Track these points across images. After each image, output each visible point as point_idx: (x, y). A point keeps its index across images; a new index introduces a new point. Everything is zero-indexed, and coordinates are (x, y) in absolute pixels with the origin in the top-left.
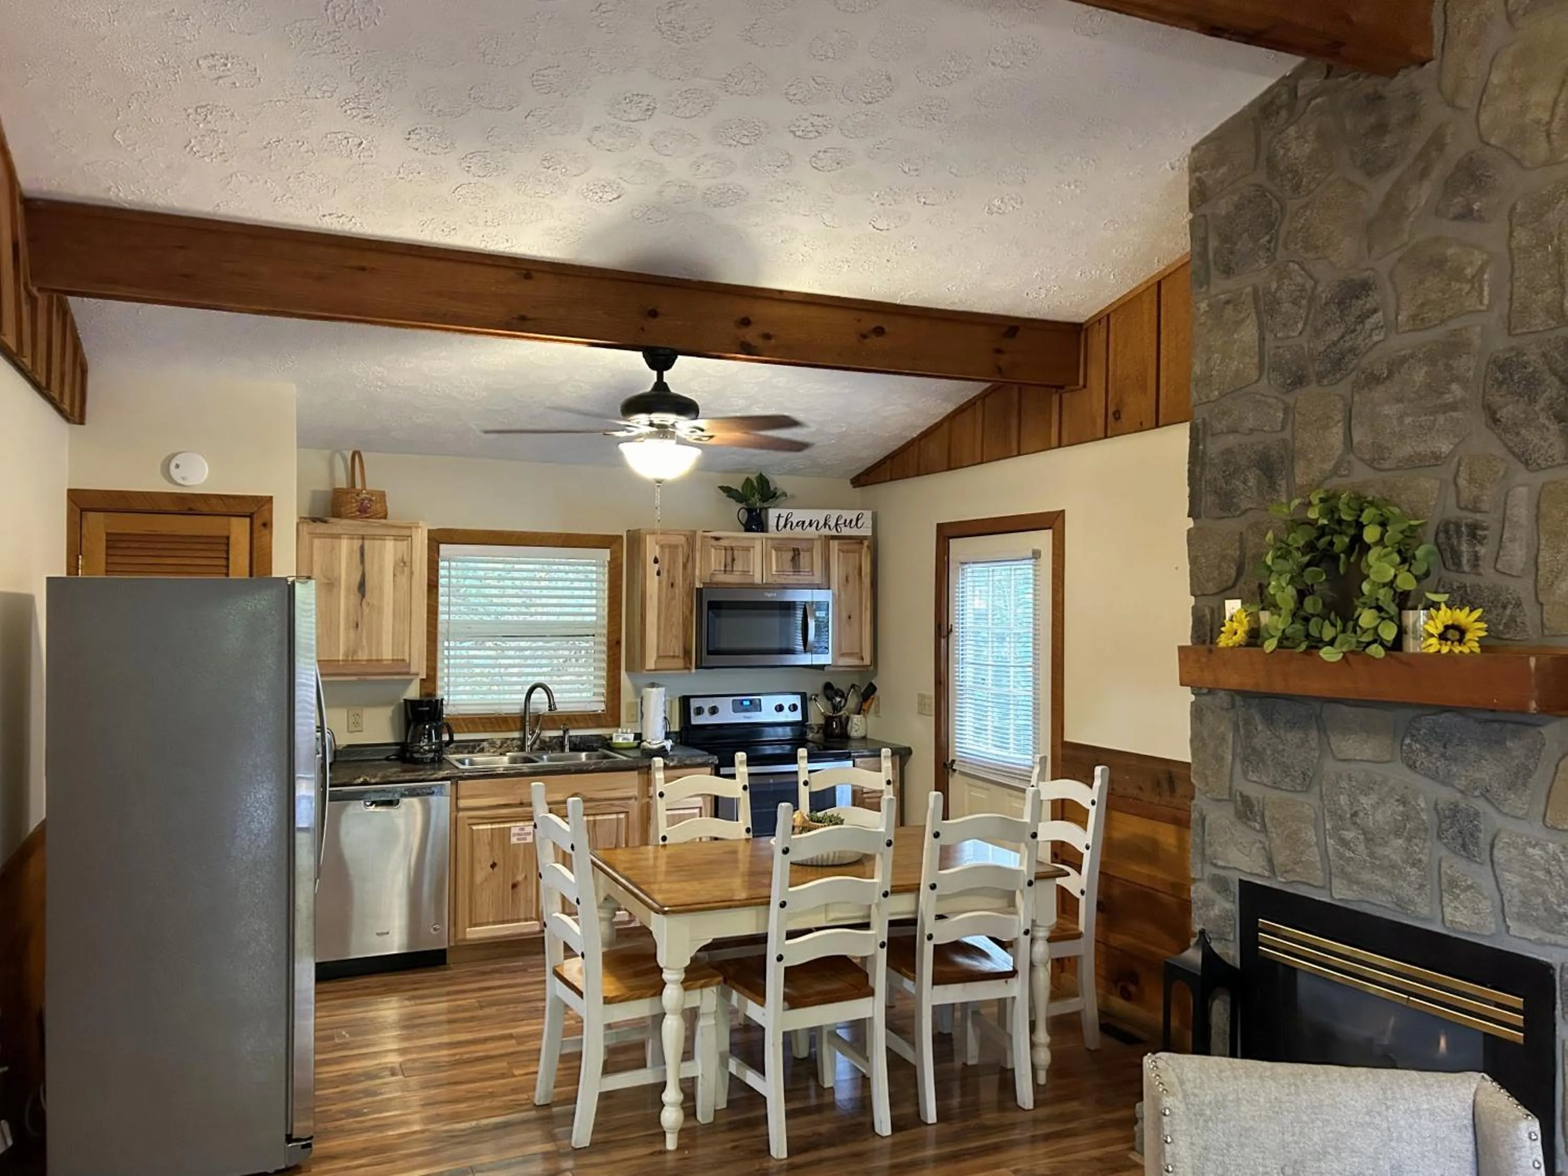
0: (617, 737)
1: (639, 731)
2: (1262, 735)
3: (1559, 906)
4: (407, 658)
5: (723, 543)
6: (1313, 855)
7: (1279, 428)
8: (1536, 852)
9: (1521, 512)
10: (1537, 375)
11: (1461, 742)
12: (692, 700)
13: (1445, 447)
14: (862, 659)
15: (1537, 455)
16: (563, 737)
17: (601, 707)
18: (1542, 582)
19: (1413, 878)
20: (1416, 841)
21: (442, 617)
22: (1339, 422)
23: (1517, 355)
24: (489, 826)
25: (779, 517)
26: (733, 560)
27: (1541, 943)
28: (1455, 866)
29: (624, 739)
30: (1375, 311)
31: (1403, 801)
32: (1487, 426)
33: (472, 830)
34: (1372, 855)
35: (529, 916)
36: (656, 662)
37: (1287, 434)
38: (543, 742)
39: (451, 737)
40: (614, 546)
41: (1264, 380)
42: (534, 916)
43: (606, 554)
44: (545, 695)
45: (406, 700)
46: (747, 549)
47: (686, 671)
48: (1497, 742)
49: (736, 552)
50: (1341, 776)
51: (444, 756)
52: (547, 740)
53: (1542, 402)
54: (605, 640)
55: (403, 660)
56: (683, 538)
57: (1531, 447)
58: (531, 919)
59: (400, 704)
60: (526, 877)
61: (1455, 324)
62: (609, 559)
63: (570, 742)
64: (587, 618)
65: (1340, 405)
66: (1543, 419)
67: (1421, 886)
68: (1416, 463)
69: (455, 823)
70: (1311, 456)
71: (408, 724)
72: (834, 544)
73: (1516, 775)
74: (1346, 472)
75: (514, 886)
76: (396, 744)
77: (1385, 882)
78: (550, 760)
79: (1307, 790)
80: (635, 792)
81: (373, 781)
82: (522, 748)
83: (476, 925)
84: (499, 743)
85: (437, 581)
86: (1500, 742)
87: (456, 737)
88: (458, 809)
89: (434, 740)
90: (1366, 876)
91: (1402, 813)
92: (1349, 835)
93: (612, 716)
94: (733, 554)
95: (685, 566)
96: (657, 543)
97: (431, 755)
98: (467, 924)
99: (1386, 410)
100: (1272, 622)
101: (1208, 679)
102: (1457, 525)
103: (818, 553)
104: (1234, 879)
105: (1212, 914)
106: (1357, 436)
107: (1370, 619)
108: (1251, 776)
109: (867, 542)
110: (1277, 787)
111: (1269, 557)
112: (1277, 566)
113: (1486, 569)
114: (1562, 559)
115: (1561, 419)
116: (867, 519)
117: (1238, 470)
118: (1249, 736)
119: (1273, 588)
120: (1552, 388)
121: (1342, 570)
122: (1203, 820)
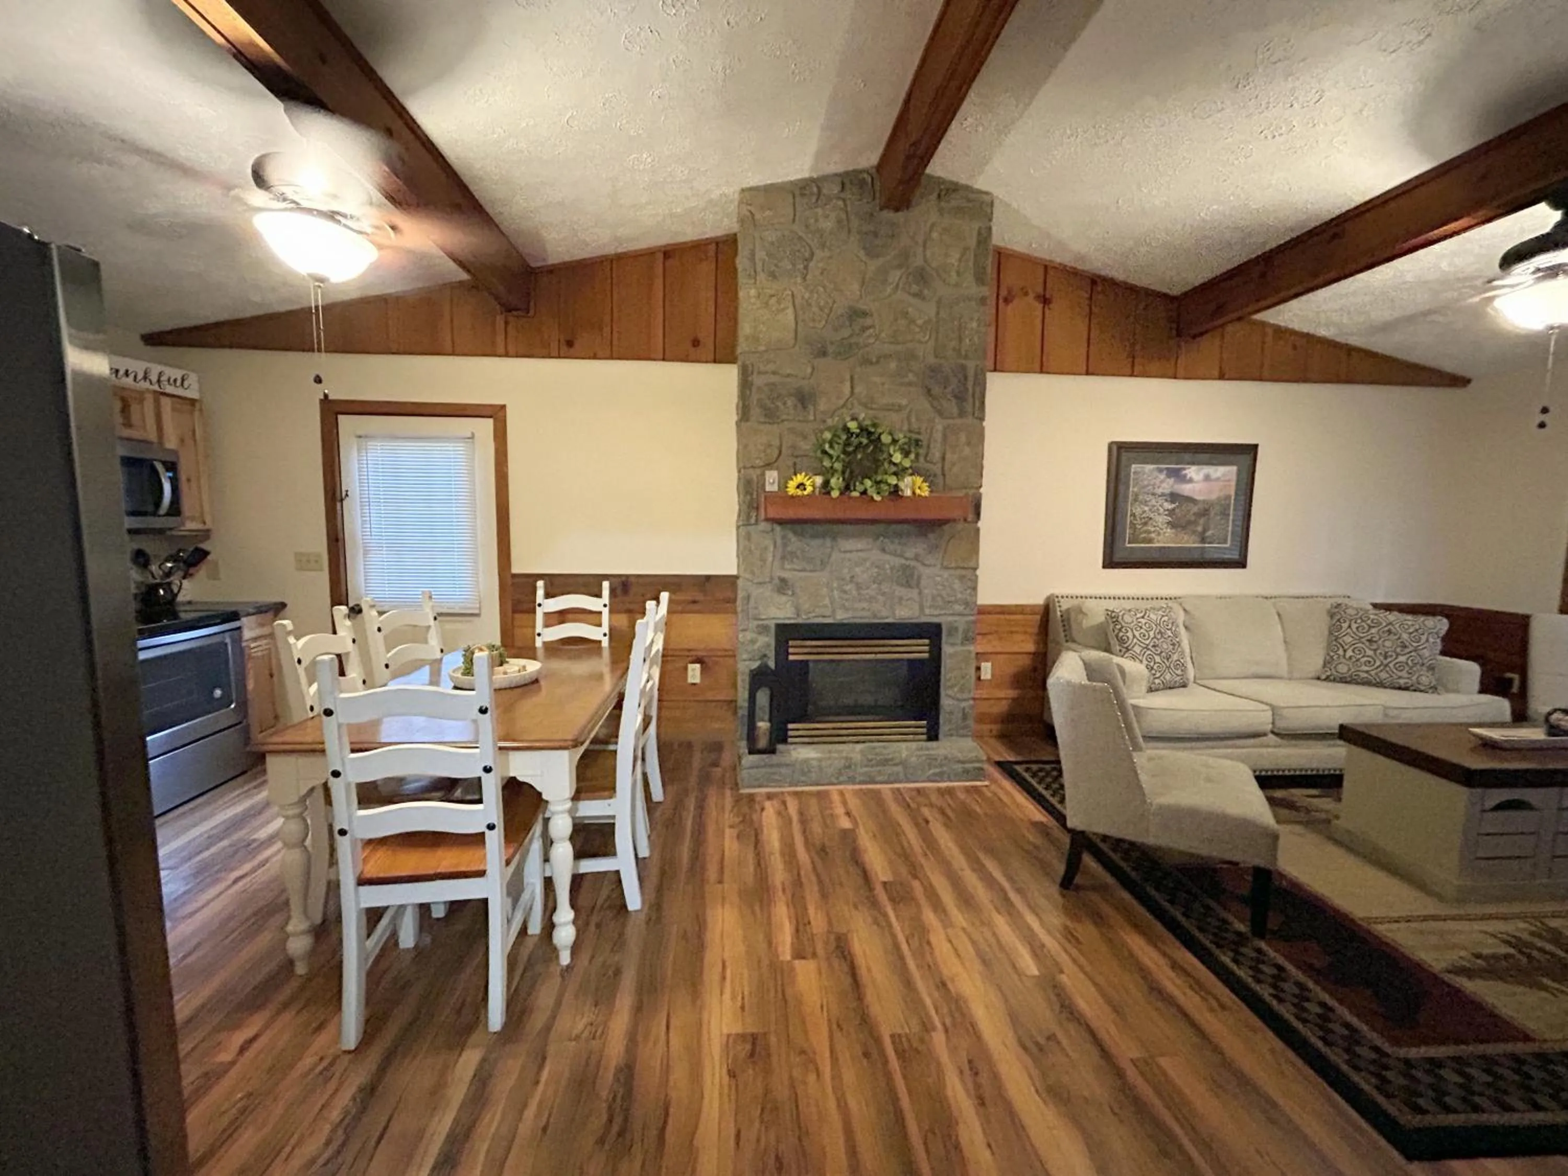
2: (795, 543)
3: (948, 598)
6: (826, 601)
7: (808, 378)
8: (938, 579)
9: (938, 436)
10: (948, 377)
11: (908, 536)
13: (904, 402)
15: (946, 412)
18: (946, 466)
19: (881, 601)
20: (884, 584)
22: (847, 380)
23: (939, 366)
27: (937, 616)
28: (900, 591)
30: (870, 327)
31: (878, 567)
32: (924, 395)
34: (860, 595)
37: (813, 381)
41: (797, 348)
48: (924, 536)
50: (844, 559)
53: (949, 389)
57: (944, 408)
61: (910, 345)
65: (848, 372)
66: (949, 397)
67: (885, 604)
68: (890, 408)
70: (830, 395)
72: (164, 401)
73: (932, 548)
74: (852, 407)
77: (867, 606)
79: (822, 570)
86: (926, 535)
90: (857, 605)
91: (877, 573)
92: (847, 588)
99: (874, 379)
100: (833, 481)
101: (790, 514)
102: (910, 439)
103: (149, 405)
104: (772, 624)
105: (756, 647)
106: (857, 390)
107: (893, 480)
108: (787, 566)
109: (197, 405)
110: (804, 570)
111: (827, 446)
112: (831, 452)
113: (922, 459)
114: (956, 456)
115: (956, 397)
116: (192, 379)
117: (779, 396)
118: (785, 545)
119: (827, 463)
120: (954, 384)
121: (859, 456)
122: (749, 596)
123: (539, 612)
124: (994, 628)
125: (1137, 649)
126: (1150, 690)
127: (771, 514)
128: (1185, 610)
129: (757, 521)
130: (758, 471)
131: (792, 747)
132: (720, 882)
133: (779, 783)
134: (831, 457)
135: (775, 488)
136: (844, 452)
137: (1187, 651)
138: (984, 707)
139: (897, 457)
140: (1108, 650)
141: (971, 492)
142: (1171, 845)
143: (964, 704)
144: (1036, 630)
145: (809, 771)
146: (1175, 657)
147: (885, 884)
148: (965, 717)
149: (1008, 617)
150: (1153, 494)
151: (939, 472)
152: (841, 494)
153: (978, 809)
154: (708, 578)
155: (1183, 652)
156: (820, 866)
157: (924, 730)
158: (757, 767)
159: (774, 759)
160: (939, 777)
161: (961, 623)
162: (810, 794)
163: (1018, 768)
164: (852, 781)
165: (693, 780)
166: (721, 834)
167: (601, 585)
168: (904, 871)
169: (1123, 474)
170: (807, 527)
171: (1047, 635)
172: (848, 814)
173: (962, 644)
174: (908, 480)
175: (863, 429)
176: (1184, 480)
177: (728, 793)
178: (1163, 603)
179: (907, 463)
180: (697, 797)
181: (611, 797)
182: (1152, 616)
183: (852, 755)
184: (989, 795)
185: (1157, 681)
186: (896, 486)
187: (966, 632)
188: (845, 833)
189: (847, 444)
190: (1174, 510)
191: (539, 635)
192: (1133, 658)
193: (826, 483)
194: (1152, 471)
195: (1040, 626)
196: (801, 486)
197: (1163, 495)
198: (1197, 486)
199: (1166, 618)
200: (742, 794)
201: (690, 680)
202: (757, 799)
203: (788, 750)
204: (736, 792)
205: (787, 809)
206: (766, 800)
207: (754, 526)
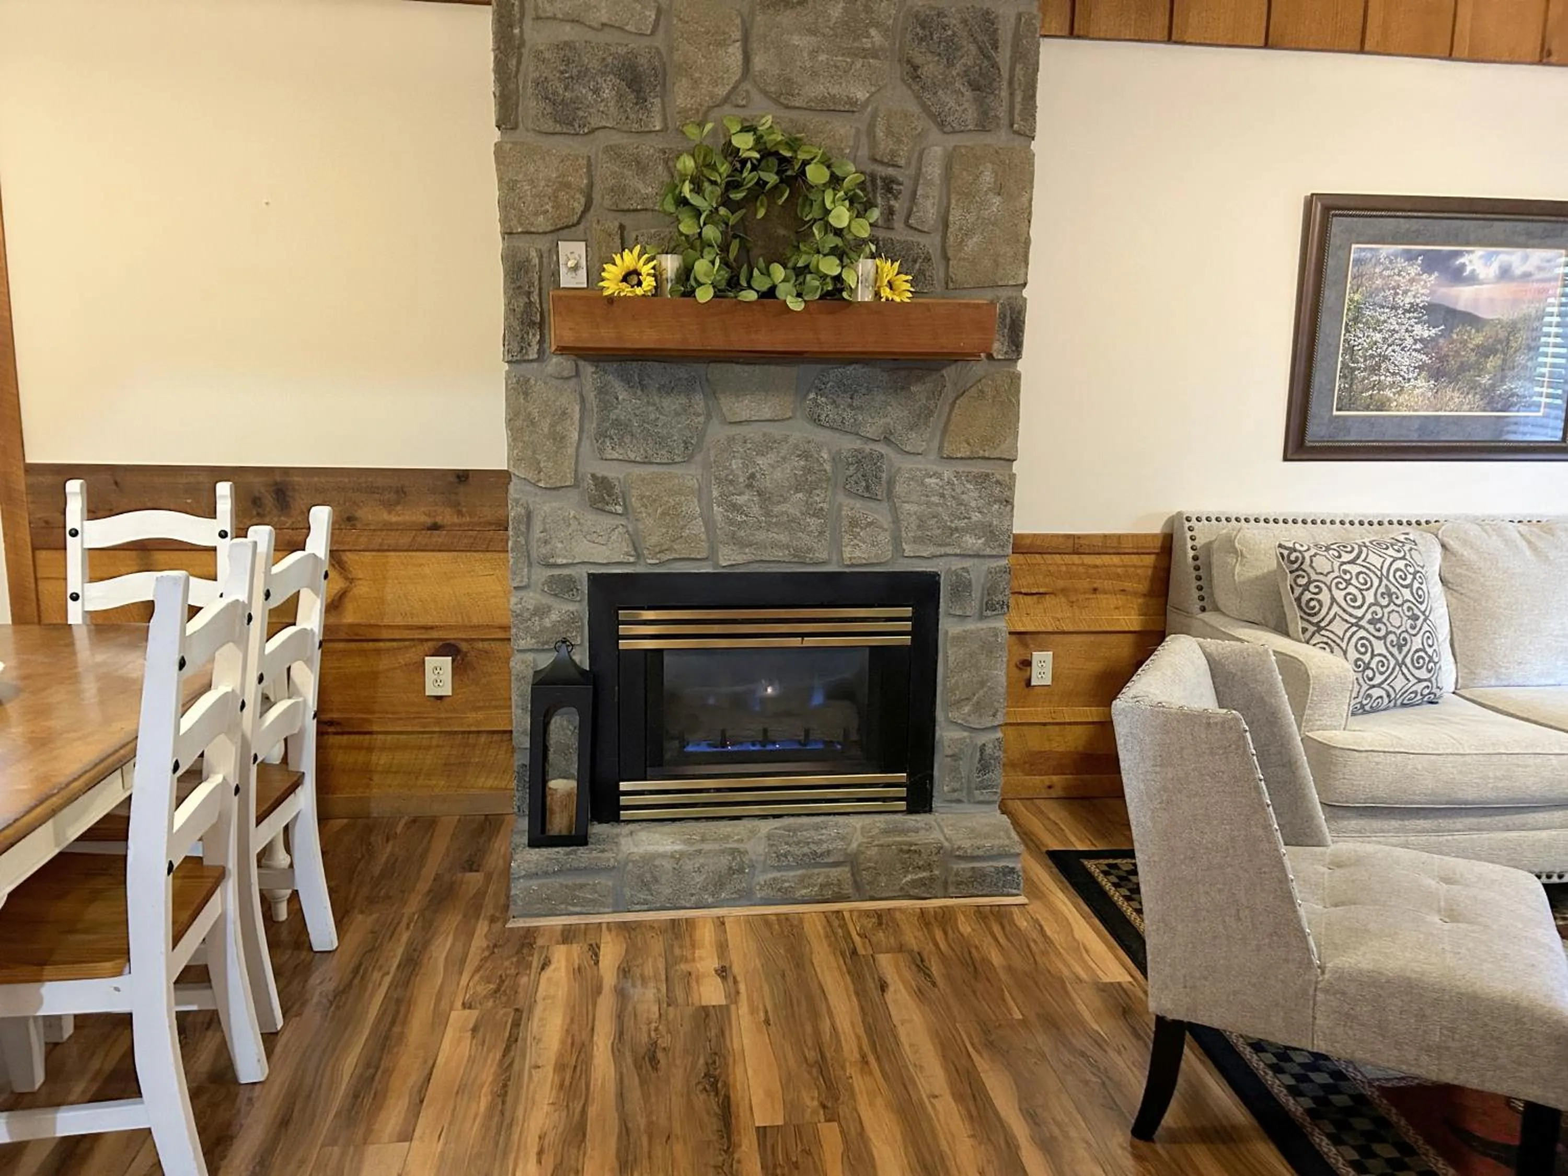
2: (627, 402)
3: (952, 521)
6: (697, 528)
7: (649, 32)
8: (932, 481)
9: (934, 171)
10: (956, 39)
11: (869, 390)
13: (861, 95)
15: (952, 118)
18: (951, 239)
19: (813, 528)
20: (817, 492)
22: (735, 41)
23: (938, 15)
27: (929, 558)
28: (851, 507)
31: (806, 455)
32: (903, 80)
34: (768, 514)
37: (659, 41)
48: (903, 388)
50: (734, 439)
53: (959, 67)
57: (946, 109)
65: (738, 21)
66: (958, 85)
67: (821, 533)
68: (829, 107)
70: (697, 75)
73: (919, 415)
74: (744, 102)
77: (784, 538)
79: (688, 460)
86: (905, 389)
90: (761, 536)
91: (803, 468)
92: (741, 500)
99: (796, 40)
100: (701, 267)
101: (606, 337)
102: (873, 177)
104: (581, 574)
105: (547, 622)
106: (759, 62)
107: (830, 267)
108: (610, 454)
110: (647, 462)
111: (686, 189)
112: (695, 200)
113: (898, 224)
114: (971, 218)
115: (975, 87)
117: (584, 73)
118: (606, 407)
119: (687, 227)
120: (969, 56)
121: (761, 213)
122: (529, 515)
123: (74, 546)
124: (1061, 583)
125: (1338, 627)
126: (1361, 710)
127: (569, 338)
128: (1443, 546)
129: (541, 352)
130: (543, 243)
131: (626, 829)
132: (406, 1136)
133: (594, 906)
134: (698, 213)
135: (581, 280)
136: (726, 202)
137: (1443, 633)
138: (1035, 741)
139: (841, 216)
140: (1282, 629)
141: (1004, 294)
142: (1359, 1055)
143: (982, 739)
144: (1143, 587)
145: (656, 880)
146: (1417, 643)
147: (762, 1132)
148: (984, 767)
149: (1088, 560)
150: (1394, 308)
151: (936, 255)
152: (719, 294)
153: (996, 958)
155: (1431, 634)
156: (635, 1094)
157: (903, 792)
158: (546, 874)
159: (582, 855)
160: (924, 889)
161: (978, 572)
162: (650, 926)
163: (1090, 865)
164: (745, 897)
165: (414, 904)
166: (439, 1021)
167: (212, 490)
168: (810, 1101)
169: (1331, 263)
170: (654, 368)
171: (1165, 593)
172: (723, 972)
173: (982, 618)
174: (865, 266)
175: (767, 153)
176: (1458, 276)
177: (482, 928)
178: (1398, 533)
179: (862, 230)
180: (411, 940)
181: (120, 974)
182: (1375, 560)
183: (747, 846)
184: (1023, 924)
185: (1376, 692)
186: (838, 279)
187: (991, 590)
188: (705, 1012)
189: (733, 185)
190: (1432, 339)
191: (75, 597)
192: (1328, 645)
193: (685, 273)
194: (1391, 259)
195: (1153, 579)
196: (630, 276)
197: (1413, 308)
198: (1484, 291)
199: (1400, 564)
200: (511, 929)
201: (431, 690)
202: (540, 942)
203: (618, 835)
204: (499, 925)
205: (597, 963)
206: (558, 943)
207: (535, 365)
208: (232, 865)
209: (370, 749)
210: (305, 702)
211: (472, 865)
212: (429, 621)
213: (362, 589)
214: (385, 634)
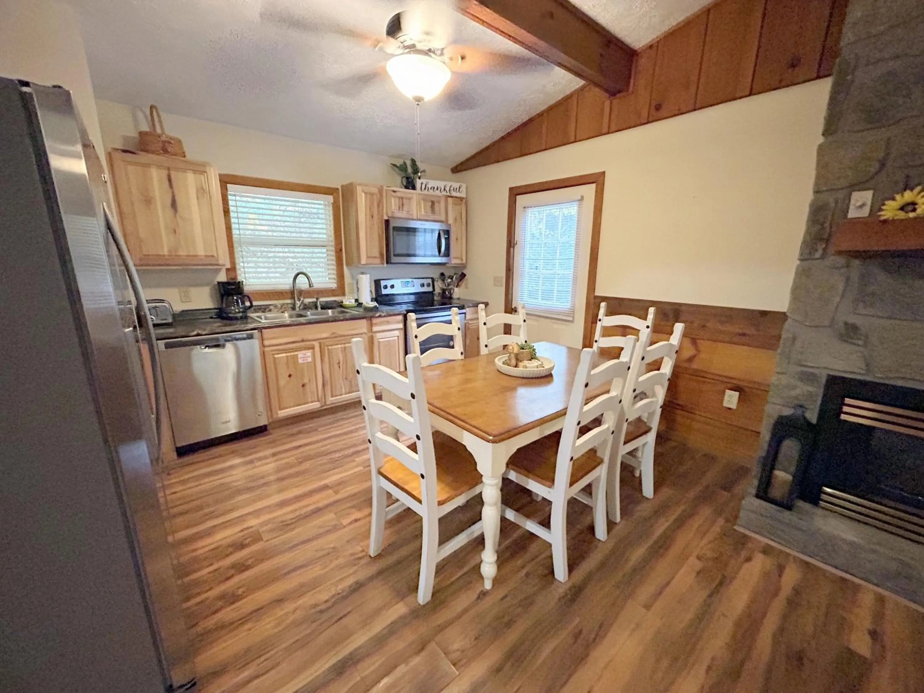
0: (346, 301)
1: (356, 298)
2: (883, 282)
4: (215, 255)
5: (398, 194)
12: (382, 281)
14: (462, 260)
16: (316, 302)
17: (334, 286)
21: (235, 232)
24: (284, 355)
25: (422, 183)
26: (403, 205)
29: (350, 302)
33: (275, 358)
35: (313, 400)
36: (366, 260)
38: (305, 305)
39: (251, 303)
40: (335, 194)
42: (316, 399)
43: (330, 198)
44: (306, 279)
45: (219, 283)
46: (410, 199)
47: (381, 266)
49: (404, 200)
51: (248, 315)
52: (307, 304)
54: (333, 248)
55: (213, 256)
56: (377, 189)
58: (316, 401)
59: (214, 285)
60: (310, 380)
62: (332, 202)
63: (321, 304)
64: (321, 236)
69: (263, 354)
71: (222, 296)
72: (450, 200)
75: (303, 386)
76: (215, 309)
78: (312, 315)
80: (365, 330)
81: (204, 333)
82: (294, 309)
83: (283, 409)
84: (279, 306)
85: (228, 209)
87: (255, 303)
88: (264, 346)
89: (241, 306)
93: (341, 290)
94: (403, 201)
95: (378, 205)
96: (363, 191)
97: (241, 315)
98: (278, 407)
103: (443, 204)
104: (823, 374)
105: (793, 393)
108: (861, 311)
109: (464, 200)
116: (463, 189)
118: (864, 284)
122: (794, 339)
123: (599, 325)
127: (845, 246)
129: (824, 254)
130: (841, 195)
135: (864, 212)
154: (764, 313)
158: (761, 514)
159: (787, 514)
165: (691, 494)
166: (683, 558)
167: (647, 310)
177: (721, 521)
180: (684, 511)
181: (550, 487)
191: (596, 341)
196: (907, 206)
200: (735, 530)
201: (726, 404)
202: (750, 545)
203: (813, 513)
204: (729, 524)
205: (780, 576)
206: (760, 552)
207: (818, 261)
208: (606, 460)
209: (693, 420)
210: (658, 401)
211: (727, 488)
212: (732, 375)
213: (703, 355)
214: (709, 376)
